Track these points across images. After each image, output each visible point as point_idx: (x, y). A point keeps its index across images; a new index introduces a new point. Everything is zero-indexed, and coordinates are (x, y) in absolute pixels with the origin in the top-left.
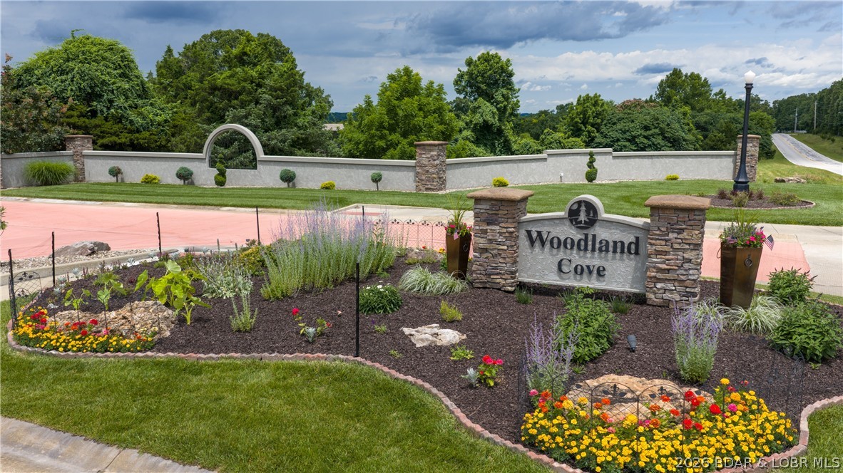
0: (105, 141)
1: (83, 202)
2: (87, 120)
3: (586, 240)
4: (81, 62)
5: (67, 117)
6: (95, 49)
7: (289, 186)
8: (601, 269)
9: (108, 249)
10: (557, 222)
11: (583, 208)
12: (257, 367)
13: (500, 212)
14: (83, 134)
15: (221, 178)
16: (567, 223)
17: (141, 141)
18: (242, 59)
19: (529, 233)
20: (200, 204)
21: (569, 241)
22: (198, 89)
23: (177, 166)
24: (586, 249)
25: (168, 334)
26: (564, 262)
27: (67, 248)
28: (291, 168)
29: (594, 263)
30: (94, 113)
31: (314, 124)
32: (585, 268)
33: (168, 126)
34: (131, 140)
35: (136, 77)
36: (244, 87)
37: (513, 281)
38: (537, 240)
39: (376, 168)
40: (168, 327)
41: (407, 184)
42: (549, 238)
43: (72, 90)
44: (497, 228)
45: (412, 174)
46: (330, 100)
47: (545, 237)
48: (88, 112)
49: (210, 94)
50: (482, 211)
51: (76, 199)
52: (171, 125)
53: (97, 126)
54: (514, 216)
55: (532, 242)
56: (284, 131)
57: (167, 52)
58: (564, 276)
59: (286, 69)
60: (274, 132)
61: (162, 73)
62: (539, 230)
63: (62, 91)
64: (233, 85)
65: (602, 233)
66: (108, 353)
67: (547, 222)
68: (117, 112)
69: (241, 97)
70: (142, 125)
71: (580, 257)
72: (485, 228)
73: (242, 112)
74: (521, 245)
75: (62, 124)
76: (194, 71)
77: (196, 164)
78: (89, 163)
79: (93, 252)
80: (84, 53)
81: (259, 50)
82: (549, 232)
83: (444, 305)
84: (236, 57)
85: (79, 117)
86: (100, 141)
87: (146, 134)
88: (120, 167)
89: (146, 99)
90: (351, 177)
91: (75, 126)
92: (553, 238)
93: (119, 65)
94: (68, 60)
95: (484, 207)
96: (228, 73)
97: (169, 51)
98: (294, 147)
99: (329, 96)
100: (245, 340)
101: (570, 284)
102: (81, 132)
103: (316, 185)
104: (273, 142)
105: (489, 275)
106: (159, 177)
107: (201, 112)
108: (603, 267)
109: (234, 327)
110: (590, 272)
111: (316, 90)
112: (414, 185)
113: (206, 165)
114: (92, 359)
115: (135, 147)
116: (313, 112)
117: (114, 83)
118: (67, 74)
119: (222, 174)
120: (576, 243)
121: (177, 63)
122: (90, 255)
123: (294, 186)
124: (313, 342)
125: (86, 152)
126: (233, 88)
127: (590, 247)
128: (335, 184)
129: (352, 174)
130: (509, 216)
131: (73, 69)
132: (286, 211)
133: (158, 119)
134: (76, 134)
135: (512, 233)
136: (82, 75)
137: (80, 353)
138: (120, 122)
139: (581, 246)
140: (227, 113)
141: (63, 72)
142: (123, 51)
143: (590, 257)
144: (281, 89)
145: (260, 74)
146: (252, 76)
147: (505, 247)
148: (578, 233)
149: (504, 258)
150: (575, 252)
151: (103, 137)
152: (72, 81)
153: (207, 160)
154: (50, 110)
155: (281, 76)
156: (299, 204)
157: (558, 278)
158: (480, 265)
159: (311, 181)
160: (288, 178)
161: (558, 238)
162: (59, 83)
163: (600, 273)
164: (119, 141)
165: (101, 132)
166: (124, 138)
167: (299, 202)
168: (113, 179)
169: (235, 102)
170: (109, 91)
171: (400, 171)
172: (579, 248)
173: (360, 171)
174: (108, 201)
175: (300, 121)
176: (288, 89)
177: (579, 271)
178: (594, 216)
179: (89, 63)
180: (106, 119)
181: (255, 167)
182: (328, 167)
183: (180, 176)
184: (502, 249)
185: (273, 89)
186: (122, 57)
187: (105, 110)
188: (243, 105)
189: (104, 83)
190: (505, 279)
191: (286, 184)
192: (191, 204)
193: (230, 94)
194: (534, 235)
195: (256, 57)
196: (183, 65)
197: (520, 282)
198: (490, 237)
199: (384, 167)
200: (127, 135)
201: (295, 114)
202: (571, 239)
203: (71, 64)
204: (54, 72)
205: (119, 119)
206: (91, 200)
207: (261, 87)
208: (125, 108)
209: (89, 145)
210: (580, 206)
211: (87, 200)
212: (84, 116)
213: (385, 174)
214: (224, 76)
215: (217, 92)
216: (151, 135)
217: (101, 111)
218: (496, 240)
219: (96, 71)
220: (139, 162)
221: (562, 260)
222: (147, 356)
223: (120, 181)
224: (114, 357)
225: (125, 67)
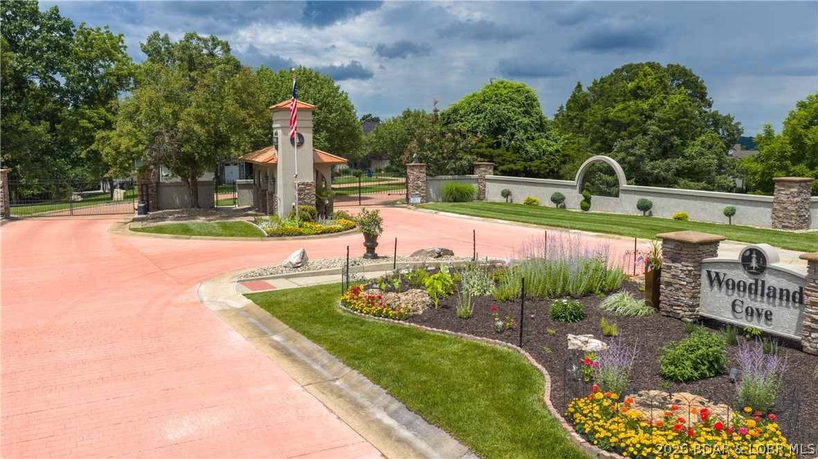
0: (504, 167)
1: (471, 217)
2: (492, 150)
3: (756, 284)
4: (493, 103)
5: (478, 148)
6: (505, 91)
7: (644, 214)
8: (769, 313)
9: (452, 254)
10: (733, 265)
11: (754, 256)
12: (455, 341)
13: (682, 252)
14: (488, 162)
15: (586, 204)
16: (742, 267)
17: (533, 168)
18: (636, 94)
19: (709, 272)
20: (554, 226)
21: (742, 284)
22: (592, 122)
23: (552, 191)
24: (756, 293)
25: (421, 312)
26: (737, 303)
27: (423, 250)
28: (649, 198)
29: (762, 307)
30: (498, 145)
31: (702, 154)
32: (755, 310)
33: (558, 155)
34: (524, 167)
35: (537, 113)
36: (633, 120)
37: (690, 313)
38: (715, 280)
39: (732, 201)
40: (423, 308)
41: (764, 220)
42: (725, 280)
43: (484, 126)
44: (679, 265)
45: (770, 210)
46: (740, 127)
47: (722, 279)
48: (495, 143)
49: (601, 126)
50: (668, 250)
51: (467, 215)
52: (561, 155)
53: (499, 155)
54: (694, 256)
55: (711, 282)
56: (669, 161)
57: (577, 87)
58: (738, 315)
59: (677, 101)
60: (658, 162)
61: (570, 106)
62: (717, 271)
63: (477, 127)
64: (624, 117)
65: (771, 280)
66: (381, 318)
67: (724, 265)
68: (516, 144)
69: (630, 128)
70: (535, 155)
71: (752, 300)
72: (670, 264)
73: (628, 143)
74: (703, 283)
75: (471, 153)
76: (599, 104)
77: (569, 190)
78: (489, 185)
79: (439, 256)
80: (496, 96)
81: (654, 83)
82: (725, 274)
83: (603, 321)
84: (630, 91)
85: (486, 147)
86: (501, 168)
87: (537, 162)
88: (510, 190)
89: (542, 132)
90: (706, 209)
91: (482, 155)
92: (728, 280)
93: (523, 104)
94: (483, 102)
95: (670, 246)
96: (620, 106)
97: (579, 86)
98: (680, 176)
99: (739, 123)
100: (461, 324)
101: (741, 323)
102: (486, 160)
103: (670, 216)
104: (656, 171)
105: (671, 306)
106: (538, 200)
107: (593, 142)
108: (771, 312)
109: (458, 315)
110: (759, 315)
111: (725, 117)
112: (771, 221)
113: (576, 192)
114: (372, 319)
115: (528, 173)
116: (703, 142)
117: (517, 119)
118: (482, 113)
119: (587, 200)
120: (748, 287)
121: (584, 97)
122: (437, 257)
123: (651, 214)
124: (502, 332)
125: (488, 176)
126: (622, 120)
127: (759, 292)
128: (689, 215)
129: (707, 207)
130: (689, 256)
131: (486, 109)
132: (622, 237)
133: (550, 149)
134: (483, 161)
135: (690, 271)
136: (493, 113)
137: (367, 315)
138: (518, 152)
139: (752, 290)
140: (615, 143)
141: (479, 112)
142: (528, 92)
143: (760, 301)
144: (670, 121)
145: (651, 106)
146: (642, 109)
147: (685, 283)
148: (750, 278)
149: (684, 293)
150: (747, 295)
151: (503, 165)
152: (485, 118)
153: (578, 187)
154: (464, 143)
155: (672, 107)
156: (638, 232)
157: (732, 317)
158: (665, 296)
159: (667, 211)
160: (645, 207)
161: (733, 281)
162: (475, 120)
163: (768, 316)
164: (515, 168)
165: (502, 160)
166: (519, 166)
167: (638, 230)
168: (504, 200)
169: (623, 133)
170: (512, 126)
171: (756, 206)
172: (750, 292)
173: (715, 204)
174: (488, 217)
175: (687, 151)
176: (677, 120)
177: (750, 313)
178: (763, 264)
179: (499, 104)
180: (507, 149)
181: (617, 195)
182: (684, 199)
183: (554, 200)
184: (683, 285)
185: (660, 120)
186: (526, 97)
187: (507, 142)
188: (631, 136)
189: (509, 119)
190: (685, 311)
191: (642, 212)
192: (547, 225)
193: (619, 126)
194: (713, 276)
195: (650, 90)
196: (589, 99)
197: (701, 316)
198: (673, 273)
199: (740, 202)
200: (522, 163)
201: (683, 144)
202: (744, 282)
203: (485, 105)
204: (473, 112)
205: (517, 150)
206: (477, 216)
207: (651, 119)
208: (523, 140)
209: (491, 171)
210: (751, 253)
211: (474, 216)
212: (490, 147)
213: (740, 208)
214: (616, 109)
215: (608, 125)
216: (541, 163)
217: (505, 143)
218: (678, 276)
219: (504, 109)
220: (525, 187)
221: (735, 301)
222: (399, 323)
223: (509, 201)
224: (383, 320)
225: (529, 105)
